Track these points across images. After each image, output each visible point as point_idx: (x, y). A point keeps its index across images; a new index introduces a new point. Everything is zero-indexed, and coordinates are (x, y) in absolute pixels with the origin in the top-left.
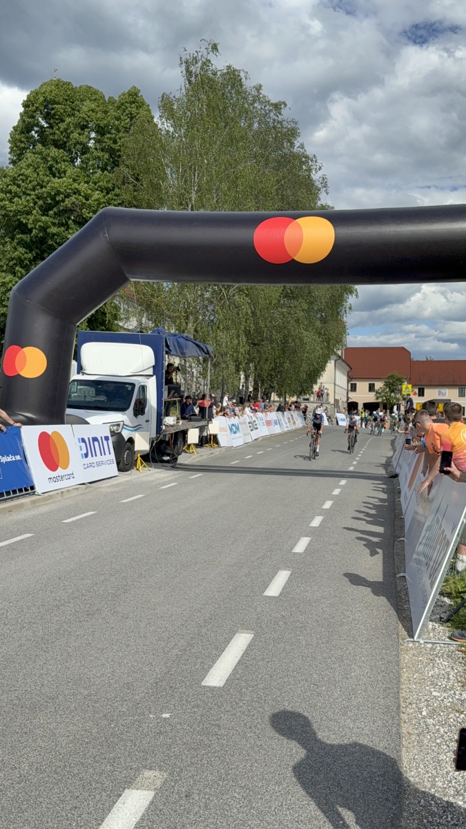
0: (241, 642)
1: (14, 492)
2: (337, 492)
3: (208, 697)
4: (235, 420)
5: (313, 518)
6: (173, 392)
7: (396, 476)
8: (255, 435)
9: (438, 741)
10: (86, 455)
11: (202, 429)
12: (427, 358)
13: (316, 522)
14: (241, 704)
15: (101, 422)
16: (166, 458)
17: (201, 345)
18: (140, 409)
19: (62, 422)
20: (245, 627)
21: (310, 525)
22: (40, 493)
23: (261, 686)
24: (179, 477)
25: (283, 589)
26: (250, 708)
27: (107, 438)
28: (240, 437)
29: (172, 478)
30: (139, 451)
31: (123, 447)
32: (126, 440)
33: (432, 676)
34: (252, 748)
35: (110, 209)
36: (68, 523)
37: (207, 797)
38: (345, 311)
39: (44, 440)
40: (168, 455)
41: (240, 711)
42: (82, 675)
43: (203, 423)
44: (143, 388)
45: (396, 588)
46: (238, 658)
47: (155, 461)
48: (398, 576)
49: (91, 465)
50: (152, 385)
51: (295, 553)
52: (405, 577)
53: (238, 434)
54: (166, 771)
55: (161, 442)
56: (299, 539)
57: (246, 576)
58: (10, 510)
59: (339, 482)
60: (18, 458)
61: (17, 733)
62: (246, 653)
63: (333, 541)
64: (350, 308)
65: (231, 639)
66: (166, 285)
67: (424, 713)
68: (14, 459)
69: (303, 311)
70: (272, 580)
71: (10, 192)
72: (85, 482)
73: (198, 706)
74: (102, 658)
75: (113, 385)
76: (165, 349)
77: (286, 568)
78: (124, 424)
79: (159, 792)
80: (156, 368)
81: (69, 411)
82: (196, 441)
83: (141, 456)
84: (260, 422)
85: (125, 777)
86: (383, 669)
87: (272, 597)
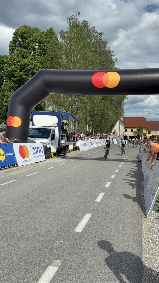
0: (87, 217)
1: (11, 165)
2: (120, 166)
3: (76, 235)
4: (85, 142)
5: (112, 175)
6: (64, 132)
7: (141, 161)
8: (92, 147)
9: (155, 252)
10: (35, 153)
11: (74, 145)
12: (151, 121)
13: (113, 177)
14: (88, 238)
15: (40, 142)
16: (62, 155)
17: (74, 116)
18: (53, 138)
19: (27, 142)
20: (89, 212)
21: (111, 178)
22: (19, 166)
23: (94, 232)
24: (66, 161)
25: (102, 199)
26: (90, 239)
27: (42, 148)
28: (87, 147)
29: (64, 161)
30: (52, 152)
31: (47, 151)
32: (48, 148)
33: (153, 230)
34: (91, 253)
35: (43, 69)
36: (29, 176)
37: (76, 269)
38: (123, 104)
39: (21, 148)
40: (62, 153)
41: (87, 240)
42: (34, 228)
43: (74, 143)
44: (54, 131)
45: (140, 199)
46: (87, 222)
47: (58, 155)
48: (141, 195)
49: (36, 157)
50: (57, 130)
51: (105, 187)
52: (143, 196)
53: (86, 147)
54: (62, 260)
55: (60, 149)
56: (107, 182)
57: (89, 195)
58: (9, 172)
59: (121, 163)
60: (12, 154)
61: (12, 247)
62: (89, 221)
63: (119, 183)
64: (125, 103)
65: (84, 216)
66: (62, 95)
67: (150, 242)
68: (11, 154)
69: (109, 104)
70: (98, 196)
71: (9, 64)
72: (34, 162)
73: (73, 239)
74: (40, 222)
75: (44, 129)
76: (62, 117)
77: (103, 192)
78: (47, 143)
79: (60, 267)
80: (58, 124)
81: (29, 138)
82: (72, 149)
83: (53, 154)
84: (94, 142)
85: (48, 262)
86: (136, 227)
87: (98, 202)
